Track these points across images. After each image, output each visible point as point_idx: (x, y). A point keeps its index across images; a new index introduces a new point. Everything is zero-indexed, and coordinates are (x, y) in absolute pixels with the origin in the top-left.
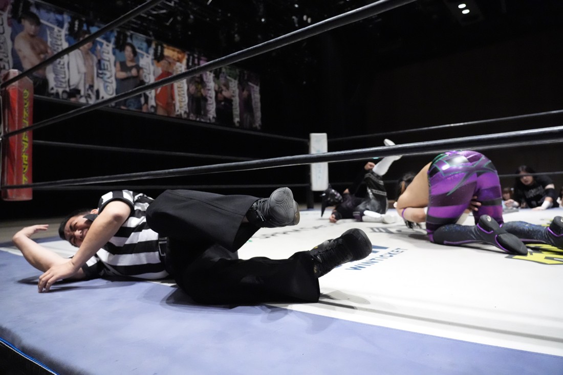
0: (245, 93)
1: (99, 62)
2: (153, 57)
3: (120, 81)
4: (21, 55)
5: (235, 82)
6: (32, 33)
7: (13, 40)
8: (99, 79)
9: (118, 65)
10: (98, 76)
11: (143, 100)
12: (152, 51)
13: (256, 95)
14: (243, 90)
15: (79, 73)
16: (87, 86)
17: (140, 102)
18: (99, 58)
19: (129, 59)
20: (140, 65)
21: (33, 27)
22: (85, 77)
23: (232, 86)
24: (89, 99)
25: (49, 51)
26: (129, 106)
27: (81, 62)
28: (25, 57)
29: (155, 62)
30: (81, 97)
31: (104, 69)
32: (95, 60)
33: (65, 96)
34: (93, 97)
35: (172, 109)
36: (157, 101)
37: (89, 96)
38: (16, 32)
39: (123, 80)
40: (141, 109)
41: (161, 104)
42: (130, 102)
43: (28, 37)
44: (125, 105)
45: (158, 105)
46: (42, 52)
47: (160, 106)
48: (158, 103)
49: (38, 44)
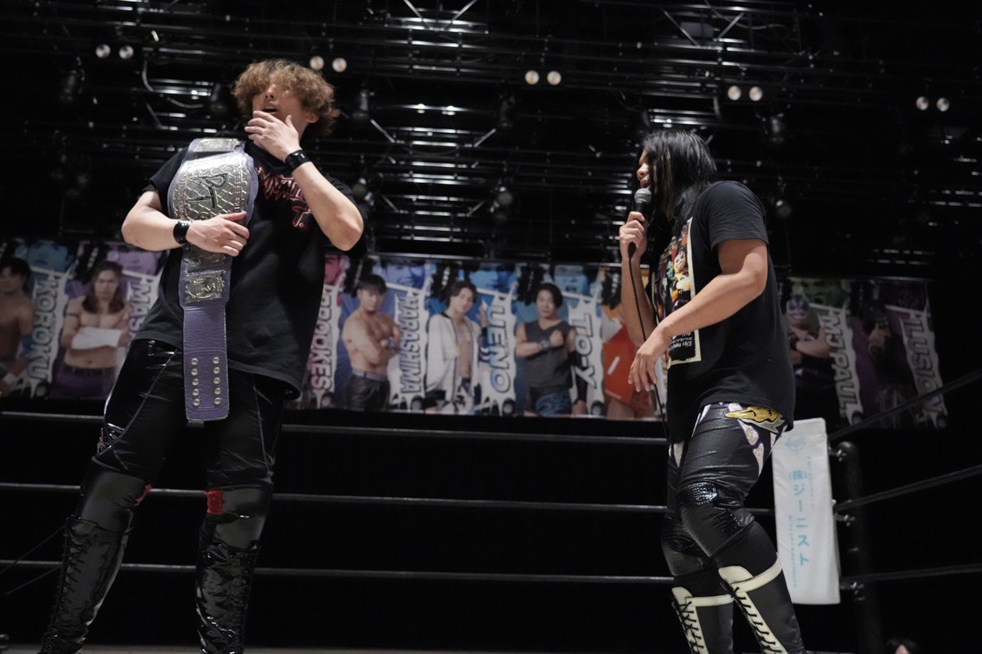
0: (877, 335)
1: (484, 332)
2: (600, 301)
3: (524, 362)
4: (350, 347)
5: (837, 313)
6: (371, 309)
7: (341, 326)
8: (481, 363)
9: (521, 331)
10: (480, 359)
11: (573, 392)
12: (597, 289)
13: (915, 334)
14: (869, 329)
15: (445, 359)
16: (459, 382)
17: (567, 397)
18: (484, 325)
19: (545, 315)
20: (570, 323)
21: (374, 299)
22: (455, 365)
23: (829, 325)
24: (460, 407)
25: (396, 332)
26: (542, 408)
27: (449, 338)
28: (357, 350)
29: (605, 309)
30: (447, 403)
31: (494, 344)
32: (477, 329)
33: (417, 404)
34: (469, 400)
35: (647, 404)
36: (607, 391)
37: (461, 400)
38: (346, 313)
39: (531, 358)
40: (570, 411)
41: (619, 397)
42: (543, 401)
43: (365, 317)
44: (533, 409)
45: (611, 397)
46: (384, 336)
47: (616, 399)
48: (611, 394)
49: (378, 326)
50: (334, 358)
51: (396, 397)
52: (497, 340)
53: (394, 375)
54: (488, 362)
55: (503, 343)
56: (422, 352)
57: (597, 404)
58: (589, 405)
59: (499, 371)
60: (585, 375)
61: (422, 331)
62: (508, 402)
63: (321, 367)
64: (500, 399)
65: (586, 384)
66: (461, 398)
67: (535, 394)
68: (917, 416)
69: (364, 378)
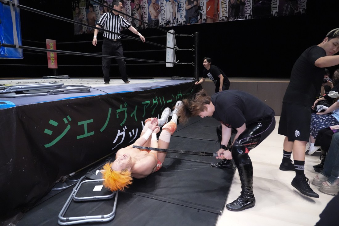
1: (178, 4)
3: (187, 11)
4: (150, 13)
6: (154, 3)
7: (148, 8)
9: (187, 2)
10: (178, 12)
11: (199, 17)
15: (170, 13)
16: (173, 18)
17: (198, 18)
18: (178, 2)
22: (172, 14)
24: (174, 24)
25: (160, 8)
26: (192, 22)
27: (171, 7)
28: (152, 14)
30: (171, 24)
32: (177, 4)
33: (165, 25)
34: (176, 22)
35: (217, 18)
36: (207, 16)
37: (174, 23)
38: (149, 5)
39: (189, 9)
40: (198, 22)
41: (210, 17)
42: (192, 20)
43: (153, 5)
44: (189, 23)
45: (208, 17)
46: (157, 9)
47: (209, 17)
48: (208, 16)
49: (156, 6)
50: (148, 16)
51: (161, 24)
52: (181, 6)
53: (160, 18)
54: (179, 12)
55: (183, 7)
56: (165, 12)
57: (204, 19)
58: (202, 20)
59: (182, 14)
60: (202, 12)
61: (165, 7)
62: (184, 22)
63: (145, 19)
64: (182, 21)
65: (202, 14)
66: (174, 22)
67: (190, 19)
68: (296, 10)
69: (154, 20)
